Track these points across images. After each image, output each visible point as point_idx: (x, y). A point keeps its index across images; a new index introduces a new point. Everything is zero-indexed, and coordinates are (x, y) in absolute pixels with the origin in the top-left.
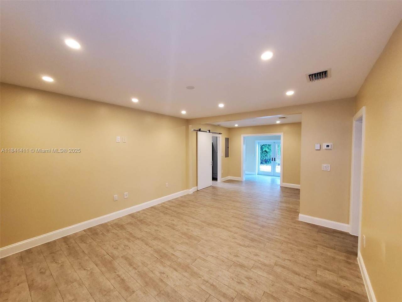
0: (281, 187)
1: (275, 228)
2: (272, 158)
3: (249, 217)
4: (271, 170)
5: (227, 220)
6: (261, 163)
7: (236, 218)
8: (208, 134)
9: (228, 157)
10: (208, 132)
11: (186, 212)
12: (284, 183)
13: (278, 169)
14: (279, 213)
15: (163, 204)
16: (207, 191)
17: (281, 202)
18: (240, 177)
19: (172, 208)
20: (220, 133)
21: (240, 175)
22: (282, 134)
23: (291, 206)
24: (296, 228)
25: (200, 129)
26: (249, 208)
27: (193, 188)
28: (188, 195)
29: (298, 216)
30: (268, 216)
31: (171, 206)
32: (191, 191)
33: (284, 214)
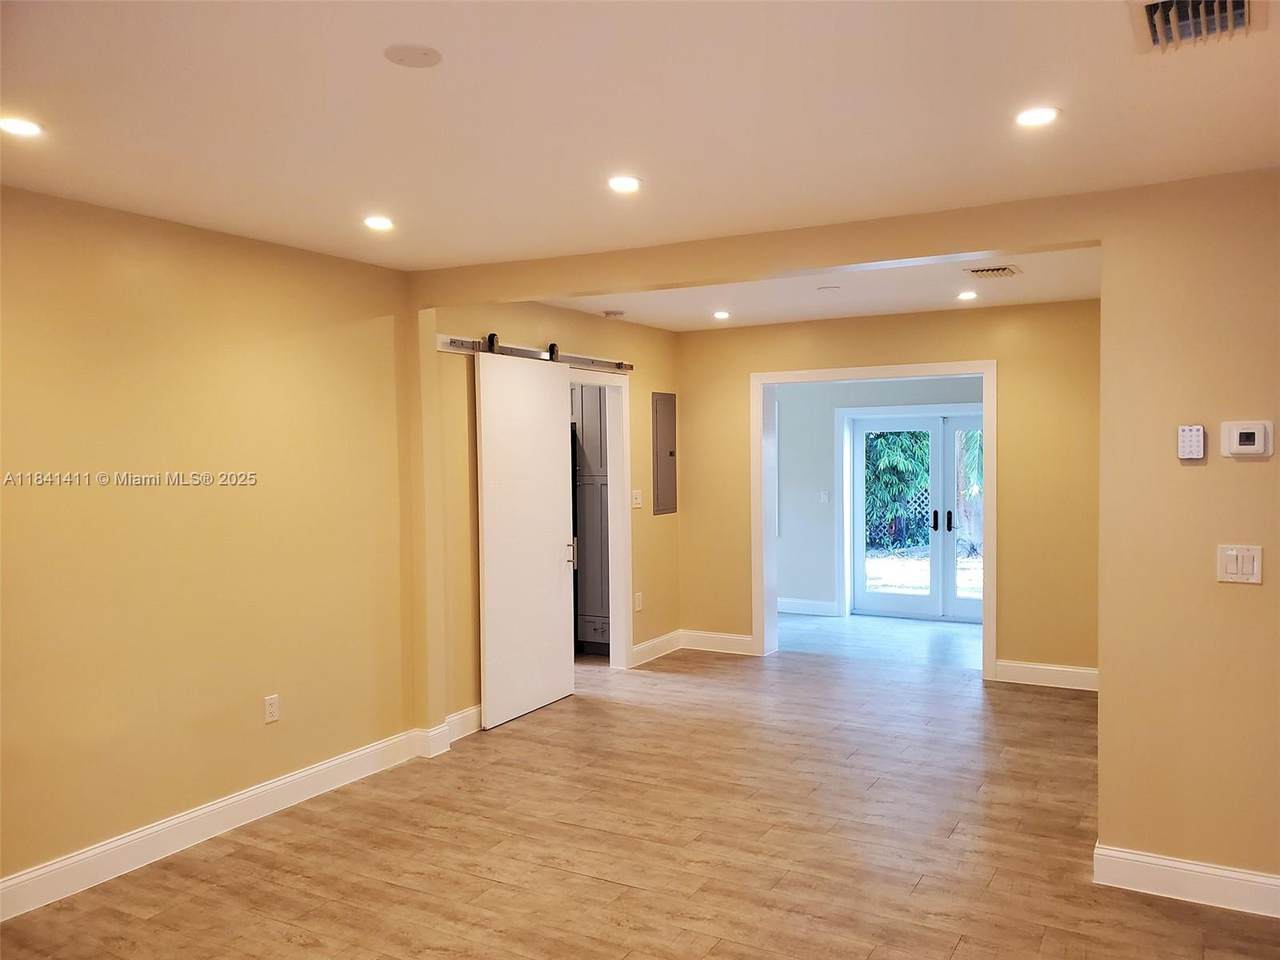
0: (988, 685)
1: (963, 938)
2: (936, 513)
3: (804, 885)
4: (927, 582)
5: (673, 915)
6: (873, 544)
7: (729, 894)
8: (543, 367)
9: (674, 510)
10: (546, 356)
11: (408, 881)
12: (1003, 662)
13: (971, 579)
14: (983, 845)
15: (244, 840)
16: (545, 732)
17: (992, 777)
18: (750, 632)
19: (308, 860)
20: (619, 366)
21: (744, 624)
22: (987, 371)
23: (1047, 799)
24: (1084, 929)
25: (492, 337)
26: (803, 829)
27: (453, 718)
28: (420, 765)
29: (1091, 857)
30: (919, 868)
31: (299, 848)
32: (439, 736)
33: (1006, 849)
